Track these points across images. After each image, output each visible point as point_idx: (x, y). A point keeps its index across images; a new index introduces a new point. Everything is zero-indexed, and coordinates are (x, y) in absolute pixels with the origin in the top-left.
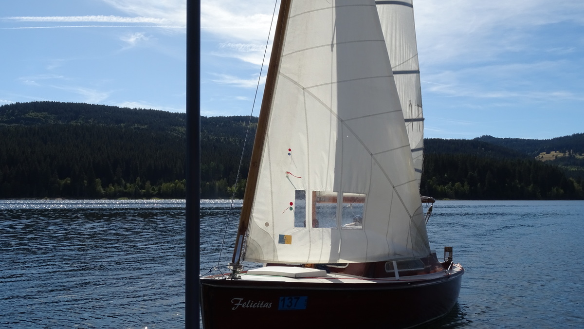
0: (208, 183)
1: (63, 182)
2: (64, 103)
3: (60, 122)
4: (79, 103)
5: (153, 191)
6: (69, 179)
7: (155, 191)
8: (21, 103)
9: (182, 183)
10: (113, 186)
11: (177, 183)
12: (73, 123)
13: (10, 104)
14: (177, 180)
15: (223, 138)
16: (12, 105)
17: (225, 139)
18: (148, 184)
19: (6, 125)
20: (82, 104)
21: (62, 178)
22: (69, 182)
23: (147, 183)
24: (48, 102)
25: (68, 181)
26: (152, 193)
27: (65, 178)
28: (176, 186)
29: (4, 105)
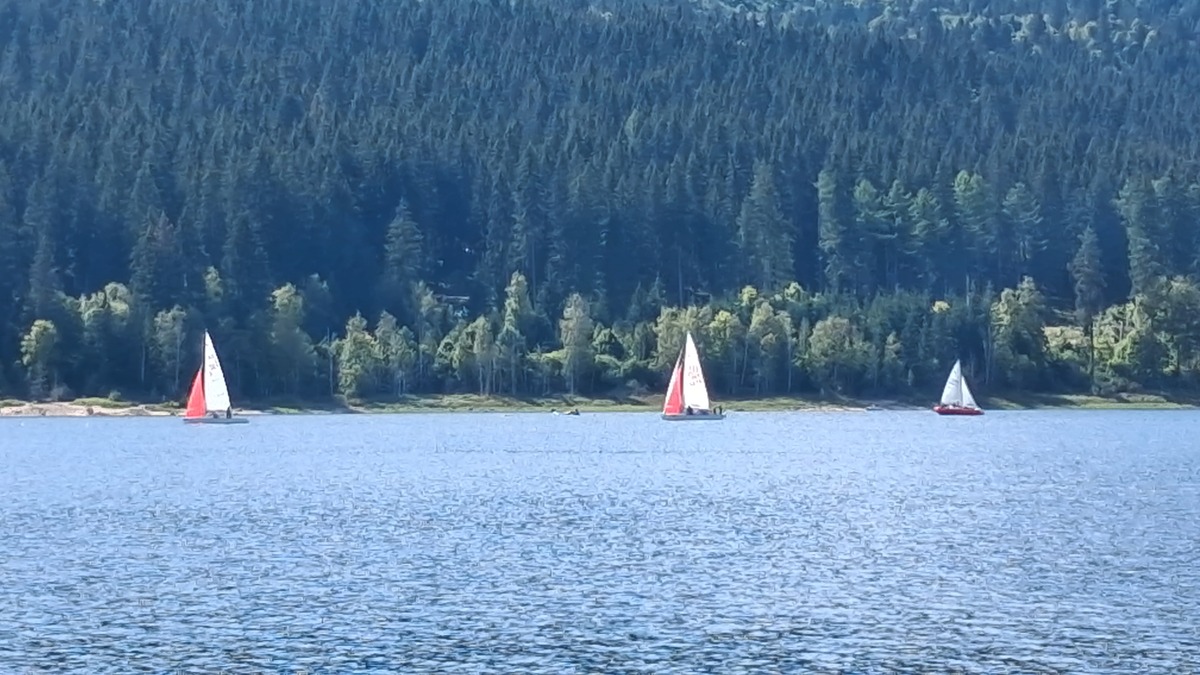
0: (940, 306)
1: (87, 308)
5: (606, 358)
6: (122, 289)
7: (618, 351)
9: (777, 307)
10: (371, 329)
11: (751, 309)
14: (748, 291)
15: (1026, 20)
17: (1039, 27)
18: (573, 313)
21: (83, 284)
22: (120, 307)
23: (568, 312)
25: (117, 299)
26: (605, 366)
27: (99, 288)
28: (747, 322)
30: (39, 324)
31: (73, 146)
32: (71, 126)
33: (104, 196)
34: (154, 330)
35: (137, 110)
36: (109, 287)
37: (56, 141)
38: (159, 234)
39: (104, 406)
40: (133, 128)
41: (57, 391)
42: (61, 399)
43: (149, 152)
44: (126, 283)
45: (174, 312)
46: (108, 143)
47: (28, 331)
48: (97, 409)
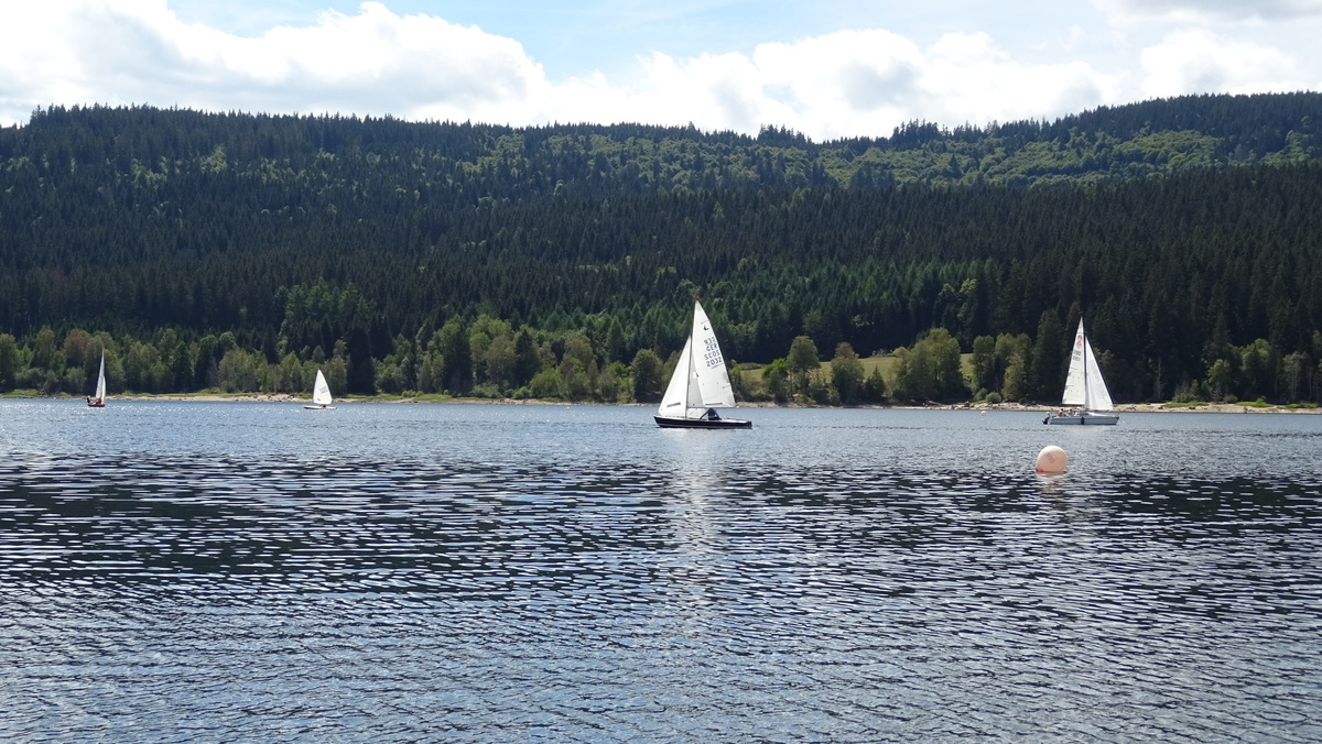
1: (1245, 353)
2: (1245, 97)
3: (1233, 163)
4: (1291, 94)
6: (1265, 342)
8: (1113, 109)
12: (1273, 159)
13: (1082, 115)
16: (1086, 115)
19: (1071, 179)
20: (1300, 94)
21: (1242, 339)
22: (1263, 352)
24: (1194, 97)
25: (1263, 348)
27: (1251, 341)
29: (1062, 118)
30: (1219, 362)
31: (1237, 263)
32: (1237, 253)
33: (1255, 290)
34: (1283, 365)
35: (1275, 243)
36: (1258, 341)
37: (1228, 261)
38: (1286, 312)
39: (1254, 406)
40: (1272, 253)
41: (1227, 398)
42: (1230, 403)
43: (1281, 266)
44: (1267, 339)
45: (1294, 355)
46: (1258, 261)
47: (1213, 364)
48: (1249, 408)
